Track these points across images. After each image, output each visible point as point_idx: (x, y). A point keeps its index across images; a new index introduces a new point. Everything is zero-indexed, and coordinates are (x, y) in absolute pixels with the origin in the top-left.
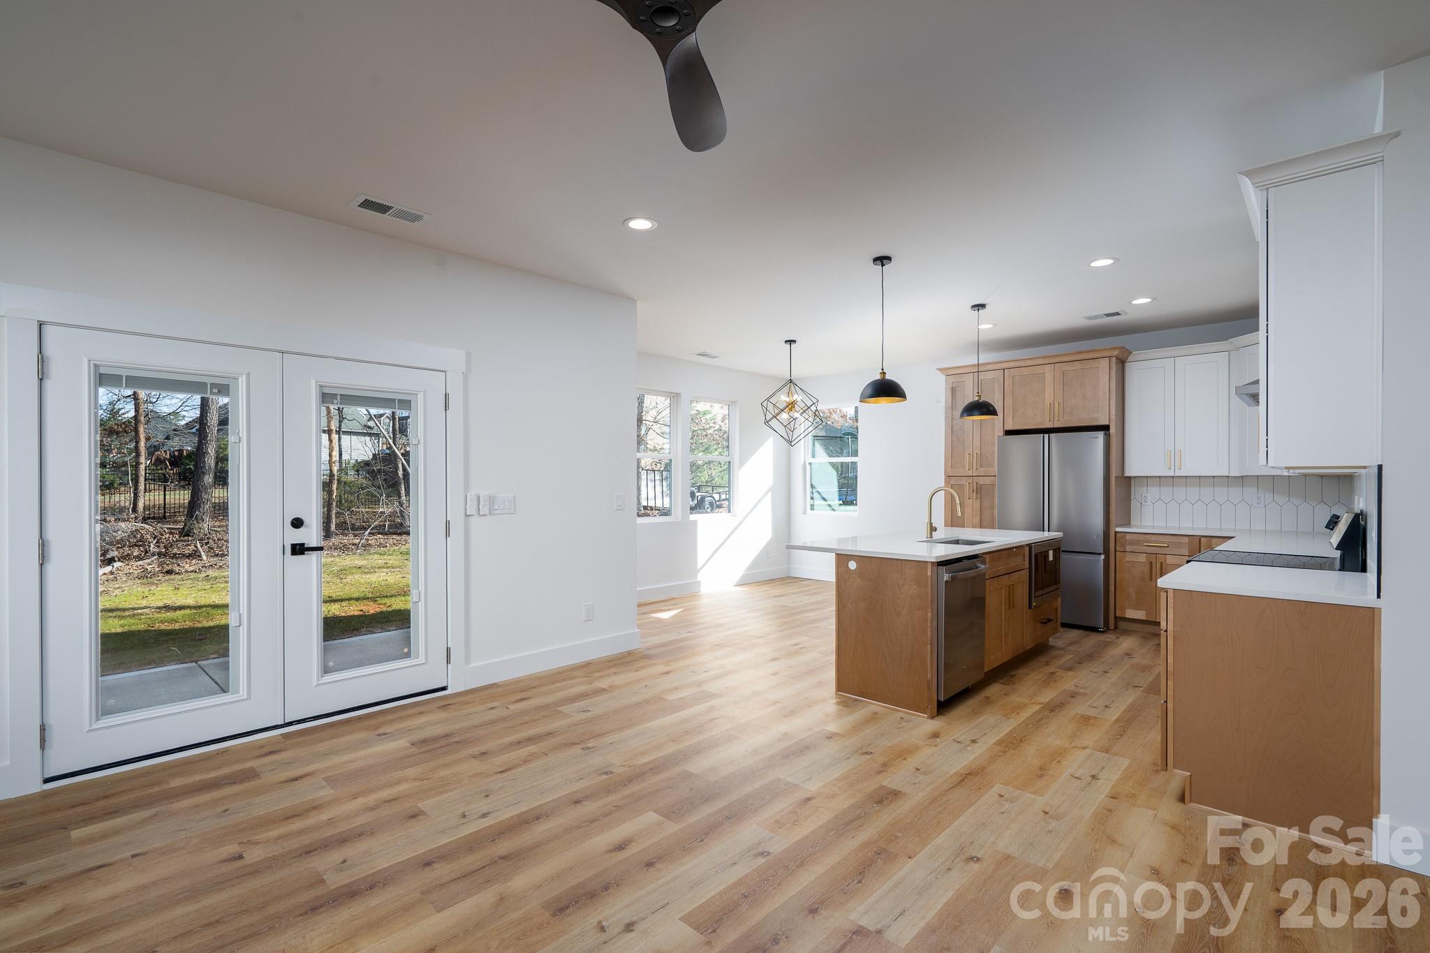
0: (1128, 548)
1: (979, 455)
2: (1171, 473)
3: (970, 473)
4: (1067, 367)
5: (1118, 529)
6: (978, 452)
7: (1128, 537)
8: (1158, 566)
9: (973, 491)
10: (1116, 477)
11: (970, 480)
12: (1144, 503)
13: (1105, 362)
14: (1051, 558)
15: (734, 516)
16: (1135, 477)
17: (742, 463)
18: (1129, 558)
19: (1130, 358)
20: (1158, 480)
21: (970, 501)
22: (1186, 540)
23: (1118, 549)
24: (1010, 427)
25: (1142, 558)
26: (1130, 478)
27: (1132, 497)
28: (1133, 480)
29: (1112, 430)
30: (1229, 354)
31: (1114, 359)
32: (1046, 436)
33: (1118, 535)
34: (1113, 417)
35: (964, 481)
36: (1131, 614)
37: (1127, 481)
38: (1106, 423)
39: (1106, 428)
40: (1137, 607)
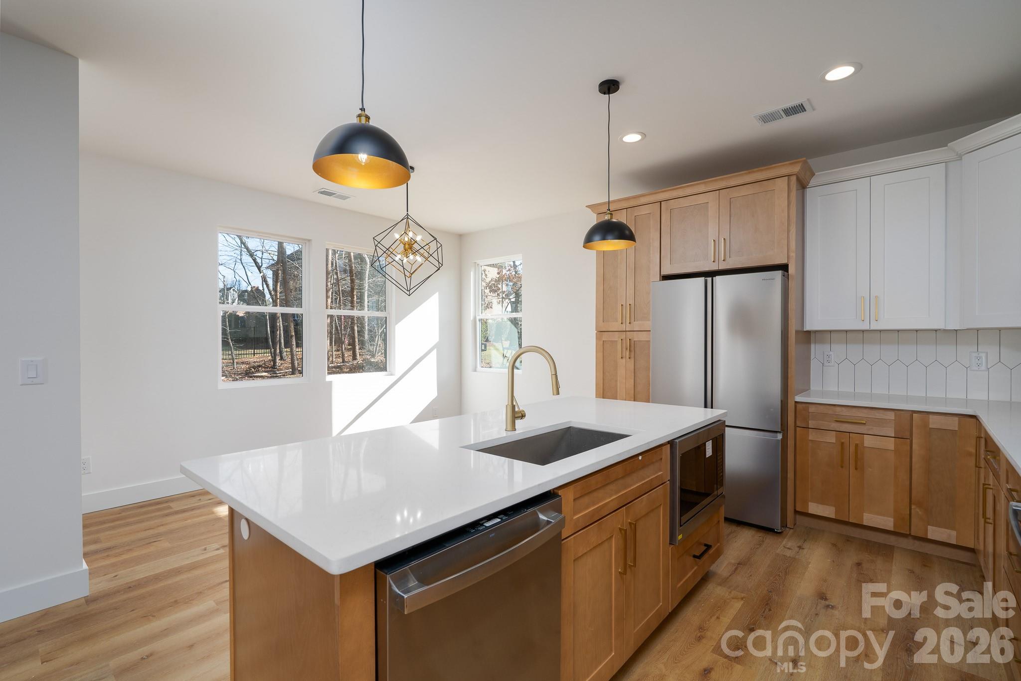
0: (812, 424)
1: (633, 306)
2: (865, 326)
3: (623, 328)
4: (735, 193)
5: (798, 399)
6: (632, 302)
7: (812, 409)
8: (852, 449)
9: (627, 349)
10: (797, 332)
11: (623, 336)
12: (826, 364)
13: (782, 184)
14: (709, 452)
15: (391, 375)
16: (816, 332)
17: (399, 320)
18: (812, 436)
19: (813, 182)
20: (844, 334)
21: (624, 360)
22: (891, 416)
23: (798, 424)
24: (666, 271)
25: (831, 438)
26: (809, 332)
27: (812, 356)
28: (813, 335)
29: (792, 270)
30: (946, 165)
31: (794, 179)
32: (709, 279)
33: (799, 406)
34: (793, 254)
35: (616, 337)
36: (814, 508)
37: (808, 337)
38: (784, 261)
39: (784, 268)
40: (822, 501)
